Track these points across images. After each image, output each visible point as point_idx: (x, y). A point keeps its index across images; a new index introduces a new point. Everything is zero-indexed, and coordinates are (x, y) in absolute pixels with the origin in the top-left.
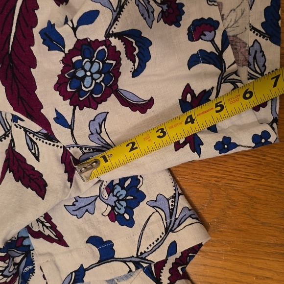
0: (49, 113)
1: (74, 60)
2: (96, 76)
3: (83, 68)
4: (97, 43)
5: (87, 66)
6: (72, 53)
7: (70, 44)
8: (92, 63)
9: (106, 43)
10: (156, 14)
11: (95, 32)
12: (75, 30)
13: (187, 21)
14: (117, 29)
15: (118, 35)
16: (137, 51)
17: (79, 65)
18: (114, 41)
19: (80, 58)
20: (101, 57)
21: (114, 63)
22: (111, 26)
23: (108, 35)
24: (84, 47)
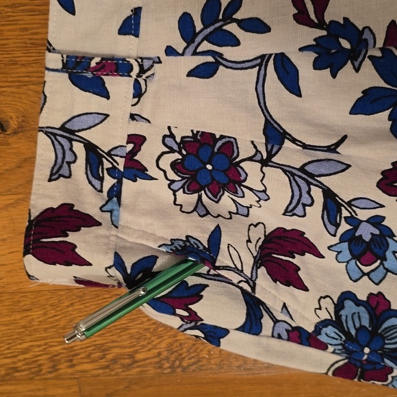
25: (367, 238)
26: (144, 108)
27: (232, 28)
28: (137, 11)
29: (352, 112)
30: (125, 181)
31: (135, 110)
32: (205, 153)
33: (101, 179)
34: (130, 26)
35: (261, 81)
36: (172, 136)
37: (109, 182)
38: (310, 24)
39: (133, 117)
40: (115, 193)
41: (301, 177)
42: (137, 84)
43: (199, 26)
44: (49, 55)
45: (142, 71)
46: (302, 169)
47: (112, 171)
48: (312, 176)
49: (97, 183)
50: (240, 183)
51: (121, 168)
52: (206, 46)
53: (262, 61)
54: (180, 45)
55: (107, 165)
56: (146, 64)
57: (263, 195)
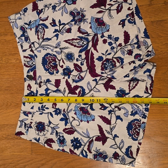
0: (100, 74)
1: (104, 63)
2: (110, 66)
3: (107, 65)
4: (110, 59)
5: (108, 64)
6: (104, 61)
7: (104, 59)
8: (109, 64)
9: (112, 59)
10: (126, 53)
11: (110, 57)
12: (106, 56)
13: (134, 54)
14: (115, 57)
15: (115, 58)
16: (120, 61)
17: (106, 64)
18: (114, 59)
19: (106, 62)
20: (111, 62)
21: (114, 63)
22: (113, 56)
23: (113, 58)
24: (107, 60)
25: (62, 140)
26: (33, 118)
27: (45, 109)
28: (33, 106)
29: (60, 120)
30: (29, 128)
31: (32, 119)
32: (40, 125)
33: (26, 128)
34: (32, 108)
35: (48, 115)
36: (36, 122)
37: (27, 128)
38: (54, 108)
39: (31, 119)
40: (28, 130)
41: (53, 129)
42: (32, 115)
43: (41, 108)
44: (21, 111)
45: (33, 114)
46: (53, 127)
47: (27, 127)
48: (54, 128)
49: (25, 128)
50: (45, 129)
51: (29, 126)
52: (41, 111)
53: (48, 113)
54: (38, 110)
55: (27, 126)
56: (34, 113)
57: (48, 131)
